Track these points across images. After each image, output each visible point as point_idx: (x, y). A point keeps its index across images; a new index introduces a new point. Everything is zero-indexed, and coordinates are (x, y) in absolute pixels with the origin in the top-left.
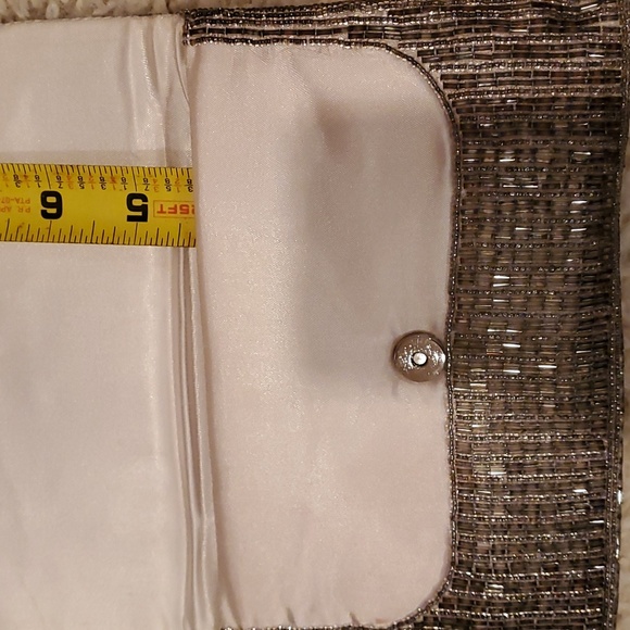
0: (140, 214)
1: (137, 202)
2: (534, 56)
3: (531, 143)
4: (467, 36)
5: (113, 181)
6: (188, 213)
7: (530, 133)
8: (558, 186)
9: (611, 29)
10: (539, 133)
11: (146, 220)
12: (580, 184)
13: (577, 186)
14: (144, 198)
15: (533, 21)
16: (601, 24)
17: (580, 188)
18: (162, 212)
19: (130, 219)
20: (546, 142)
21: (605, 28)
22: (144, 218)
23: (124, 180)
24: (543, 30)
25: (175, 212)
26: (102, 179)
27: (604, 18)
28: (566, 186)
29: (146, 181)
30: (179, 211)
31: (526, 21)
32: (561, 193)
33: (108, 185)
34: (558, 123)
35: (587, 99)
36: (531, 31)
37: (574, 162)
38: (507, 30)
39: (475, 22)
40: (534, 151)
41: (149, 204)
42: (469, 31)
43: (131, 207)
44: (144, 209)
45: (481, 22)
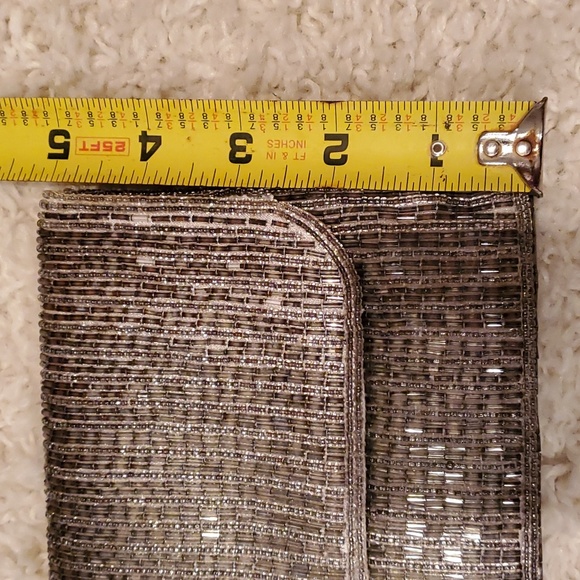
0: (61, 151)
1: (59, 139)
2: (423, 244)
3: (420, 335)
4: (353, 224)
5: (35, 115)
6: (111, 150)
7: (419, 324)
8: (451, 378)
9: (506, 216)
10: (429, 324)
11: (67, 158)
12: (475, 378)
13: (472, 379)
14: (66, 134)
15: (422, 208)
16: (495, 211)
17: (475, 381)
18: (84, 149)
19: (51, 156)
20: (437, 334)
21: (498, 215)
22: (65, 156)
23: (46, 114)
24: (432, 216)
25: (98, 150)
26: (24, 114)
27: (498, 205)
28: (460, 378)
29: (68, 114)
30: (102, 147)
31: (414, 208)
32: (454, 386)
33: (31, 121)
34: (450, 315)
35: (481, 289)
36: (420, 218)
37: (467, 354)
38: (394, 217)
39: (360, 209)
40: (424, 342)
41: (71, 141)
42: (354, 218)
43: (53, 145)
44: (66, 146)
45: (367, 209)
